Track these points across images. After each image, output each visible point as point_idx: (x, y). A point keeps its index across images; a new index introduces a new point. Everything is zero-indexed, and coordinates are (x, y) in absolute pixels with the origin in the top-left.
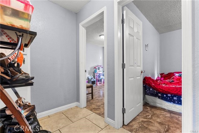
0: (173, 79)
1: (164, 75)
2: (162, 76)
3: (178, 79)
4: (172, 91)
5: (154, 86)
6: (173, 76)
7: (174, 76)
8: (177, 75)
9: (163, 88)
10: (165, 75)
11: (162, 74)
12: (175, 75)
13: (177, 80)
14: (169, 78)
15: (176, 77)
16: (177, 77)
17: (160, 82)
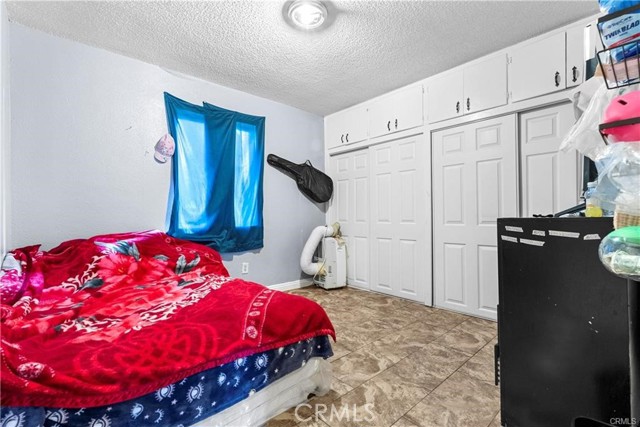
0: (95, 270)
1: (40, 253)
2: (29, 261)
3: (118, 266)
4: (179, 359)
5: (43, 378)
6: (96, 258)
7: (100, 255)
8: (111, 248)
9: (118, 357)
10: (45, 253)
11: (25, 253)
12: (104, 248)
13: (115, 273)
14: (78, 270)
15: (108, 258)
16: (116, 259)
17: (33, 305)
